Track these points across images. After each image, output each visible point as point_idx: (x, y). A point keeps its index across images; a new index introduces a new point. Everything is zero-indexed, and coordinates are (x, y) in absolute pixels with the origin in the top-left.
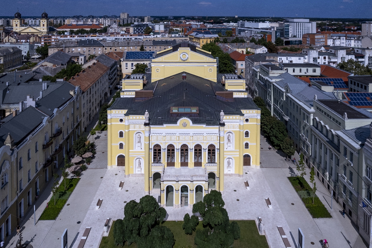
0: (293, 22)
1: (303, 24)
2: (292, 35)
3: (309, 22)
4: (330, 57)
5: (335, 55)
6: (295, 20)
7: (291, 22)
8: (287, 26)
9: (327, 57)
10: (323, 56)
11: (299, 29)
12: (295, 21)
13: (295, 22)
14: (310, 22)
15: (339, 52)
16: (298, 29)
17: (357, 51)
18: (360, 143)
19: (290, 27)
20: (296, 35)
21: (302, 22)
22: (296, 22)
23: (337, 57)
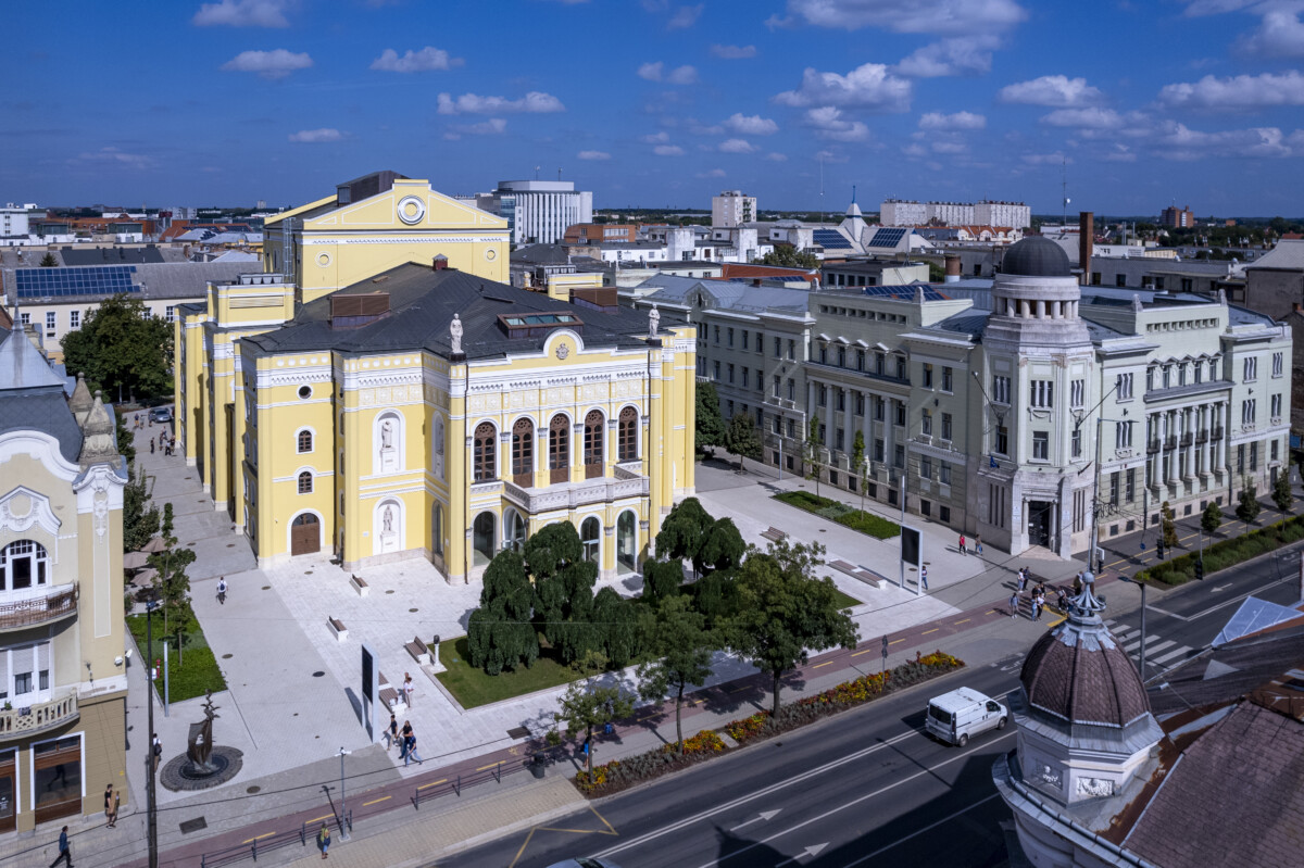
0: (528, 193)
1: (558, 195)
2: (523, 236)
3: (572, 189)
4: (721, 251)
5: (730, 245)
6: (534, 186)
7: (519, 193)
8: (508, 207)
9: (712, 249)
10: (704, 248)
11: (547, 214)
12: (531, 189)
13: (532, 192)
14: (576, 192)
15: (741, 235)
16: (541, 214)
17: (777, 235)
18: (970, 336)
19: (517, 208)
20: (535, 235)
21: (555, 193)
22: (538, 192)
23: (737, 249)
